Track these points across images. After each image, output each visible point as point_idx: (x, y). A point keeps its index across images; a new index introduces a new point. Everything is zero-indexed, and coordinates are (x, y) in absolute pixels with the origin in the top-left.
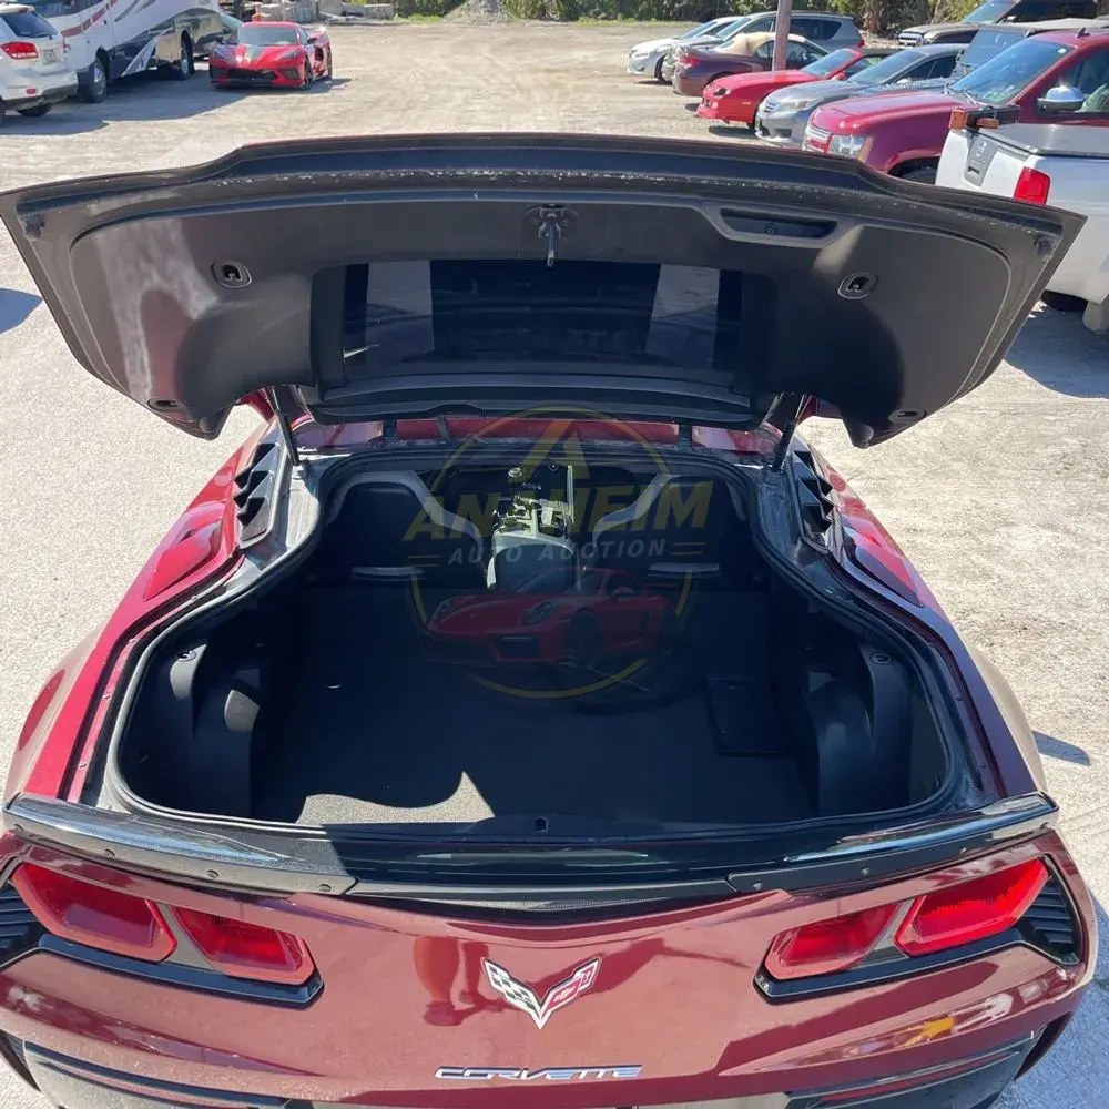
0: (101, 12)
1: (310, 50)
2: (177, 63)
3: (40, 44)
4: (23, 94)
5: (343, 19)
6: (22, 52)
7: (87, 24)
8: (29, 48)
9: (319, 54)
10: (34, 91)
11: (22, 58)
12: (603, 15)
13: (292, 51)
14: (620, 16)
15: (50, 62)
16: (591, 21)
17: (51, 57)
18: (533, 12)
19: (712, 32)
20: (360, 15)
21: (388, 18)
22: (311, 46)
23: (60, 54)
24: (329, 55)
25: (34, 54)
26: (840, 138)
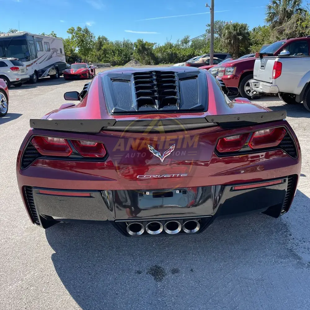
0: (36, 61)
1: (90, 69)
2: (55, 75)
3: (20, 67)
4: (15, 80)
5: (98, 67)
6: (15, 69)
7: (32, 64)
8: (17, 69)
9: (92, 71)
10: (19, 79)
11: (15, 71)
12: (165, 63)
13: (85, 69)
14: (169, 63)
15: (22, 72)
16: (162, 64)
17: (23, 71)
18: (147, 63)
19: (194, 60)
20: (102, 66)
21: (109, 67)
22: (90, 68)
23: (25, 70)
24: (95, 71)
25: (18, 70)
26: (228, 68)
